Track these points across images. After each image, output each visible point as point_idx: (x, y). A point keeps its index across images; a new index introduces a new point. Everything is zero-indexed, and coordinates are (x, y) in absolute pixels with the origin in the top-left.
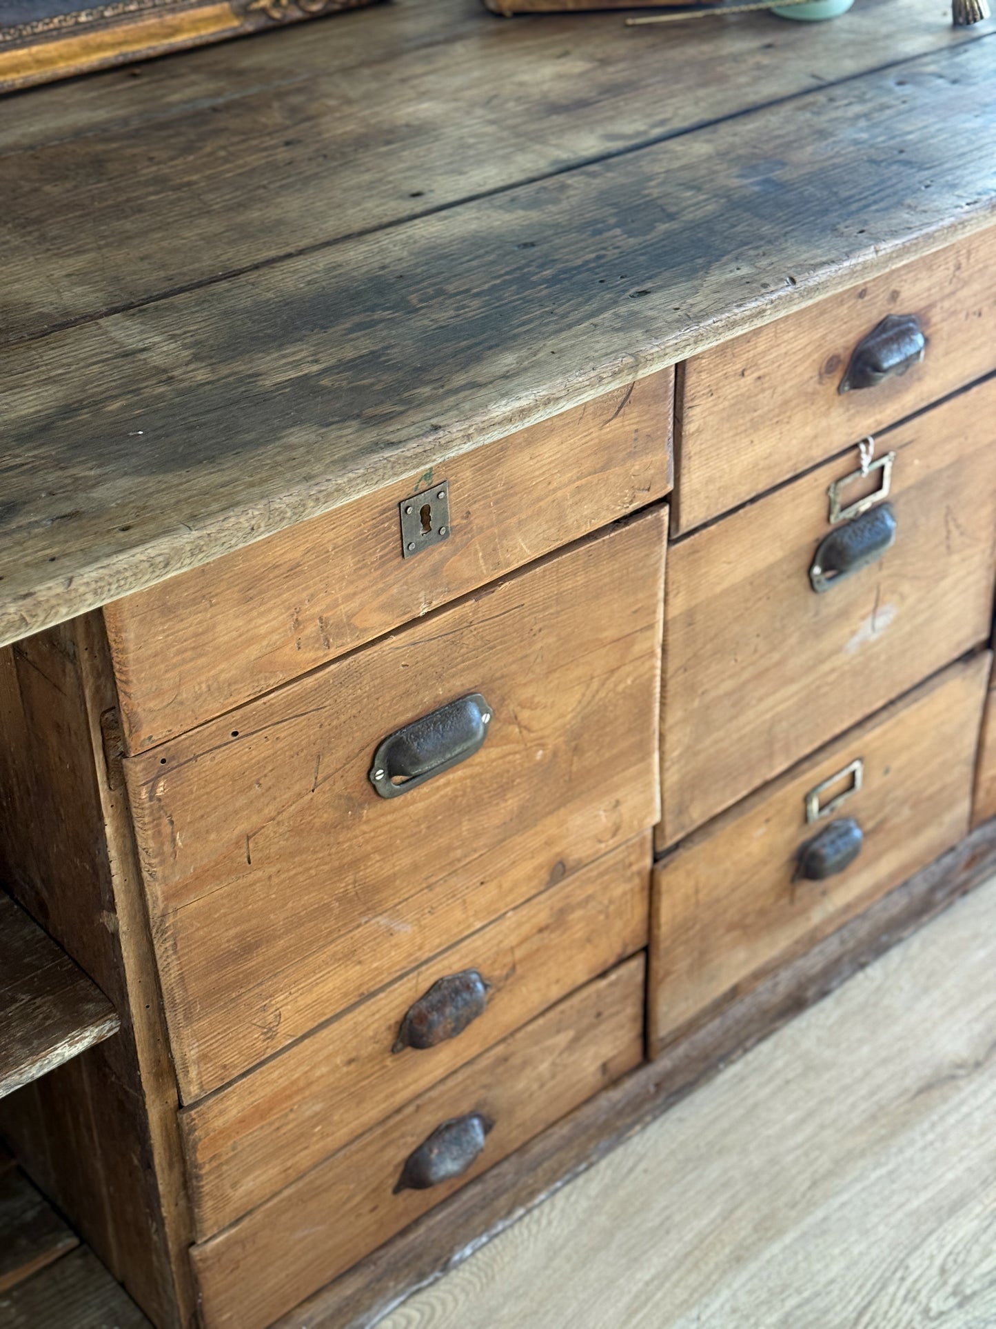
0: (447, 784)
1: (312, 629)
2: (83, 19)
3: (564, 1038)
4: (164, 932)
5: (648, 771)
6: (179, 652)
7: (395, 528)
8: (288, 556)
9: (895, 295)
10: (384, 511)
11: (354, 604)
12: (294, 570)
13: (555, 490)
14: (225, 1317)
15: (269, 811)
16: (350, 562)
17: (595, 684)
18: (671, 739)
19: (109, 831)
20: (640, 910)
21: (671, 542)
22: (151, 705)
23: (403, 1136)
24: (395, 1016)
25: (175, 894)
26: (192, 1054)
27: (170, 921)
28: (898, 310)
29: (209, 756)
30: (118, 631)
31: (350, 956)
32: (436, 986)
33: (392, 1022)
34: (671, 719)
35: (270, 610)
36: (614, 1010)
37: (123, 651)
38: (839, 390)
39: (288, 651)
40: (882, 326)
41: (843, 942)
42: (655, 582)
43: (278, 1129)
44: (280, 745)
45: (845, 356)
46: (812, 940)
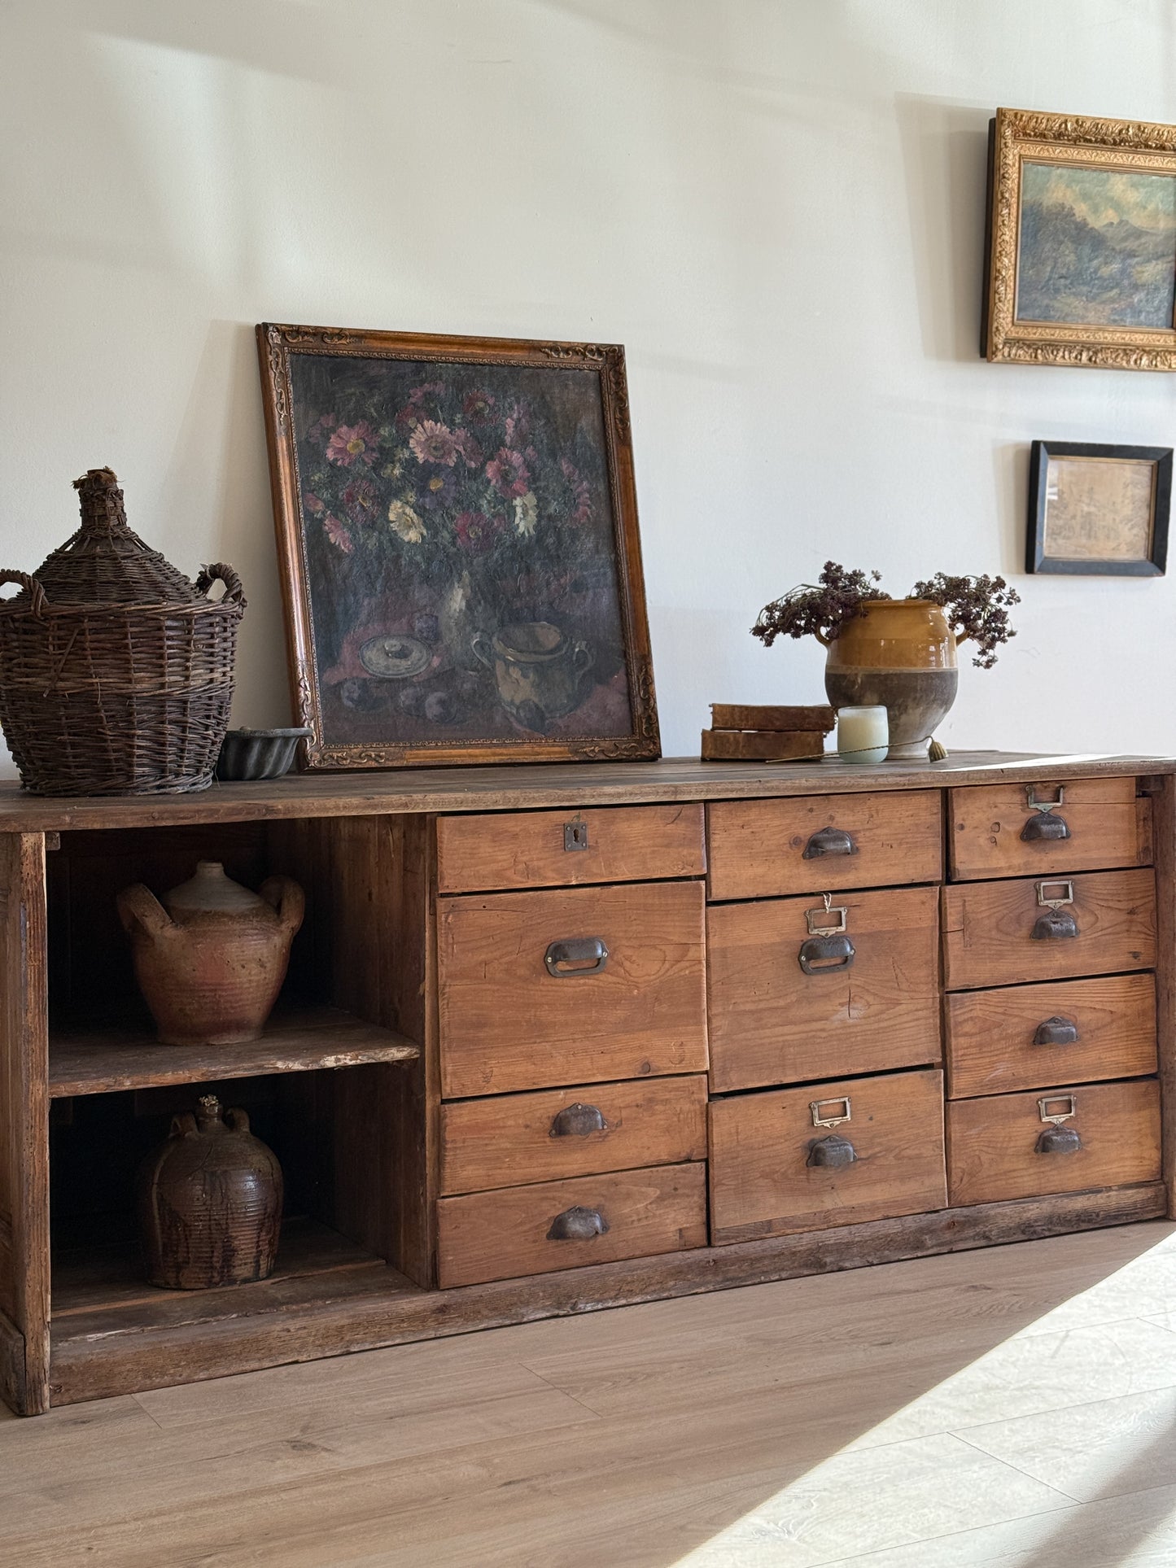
0: (585, 984)
1: (521, 867)
2: (495, 742)
3: (654, 1192)
4: (444, 994)
5: (701, 1033)
6: (465, 853)
7: (562, 835)
8: (513, 829)
9: (832, 818)
10: (557, 825)
11: (541, 864)
12: (515, 836)
13: (641, 847)
14: (450, 1258)
15: (497, 954)
16: (541, 843)
17: (667, 965)
18: (715, 1023)
19: (427, 934)
20: (700, 1129)
21: (708, 904)
22: (450, 871)
23: (554, 1199)
24: (553, 1113)
25: (450, 976)
26: (449, 1069)
27: (447, 990)
28: (834, 825)
29: (471, 913)
30: (441, 833)
31: (529, 1057)
32: (575, 1106)
33: (551, 1115)
34: (714, 1011)
35: (504, 850)
36: (686, 1191)
37: (442, 842)
38: (804, 856)
39: (509, 873)
40: (826, 831)
41: (850, 1233)
42: (699, 921)
43: (486, 1145)
44: (504, 922)
45: (806, 839)
46: (827, 1221)
